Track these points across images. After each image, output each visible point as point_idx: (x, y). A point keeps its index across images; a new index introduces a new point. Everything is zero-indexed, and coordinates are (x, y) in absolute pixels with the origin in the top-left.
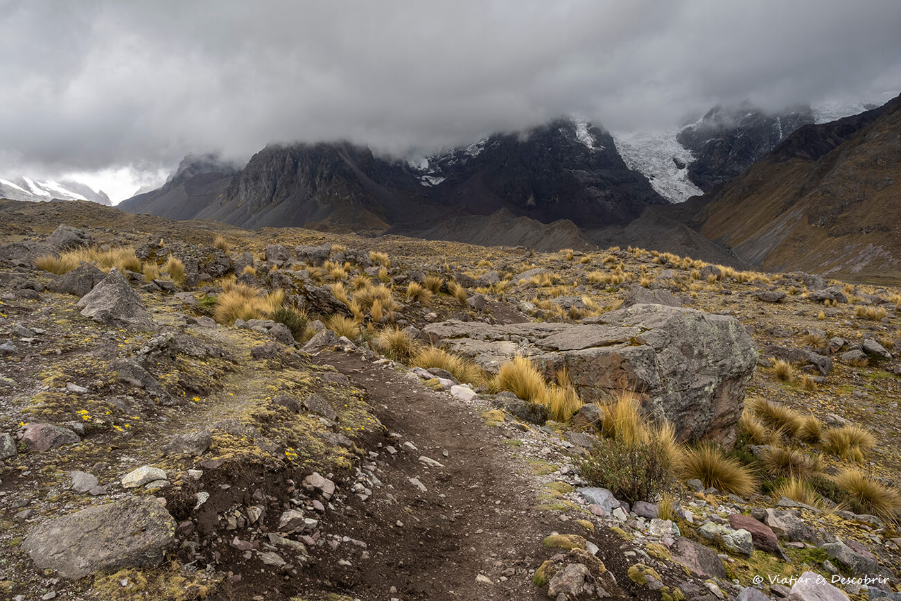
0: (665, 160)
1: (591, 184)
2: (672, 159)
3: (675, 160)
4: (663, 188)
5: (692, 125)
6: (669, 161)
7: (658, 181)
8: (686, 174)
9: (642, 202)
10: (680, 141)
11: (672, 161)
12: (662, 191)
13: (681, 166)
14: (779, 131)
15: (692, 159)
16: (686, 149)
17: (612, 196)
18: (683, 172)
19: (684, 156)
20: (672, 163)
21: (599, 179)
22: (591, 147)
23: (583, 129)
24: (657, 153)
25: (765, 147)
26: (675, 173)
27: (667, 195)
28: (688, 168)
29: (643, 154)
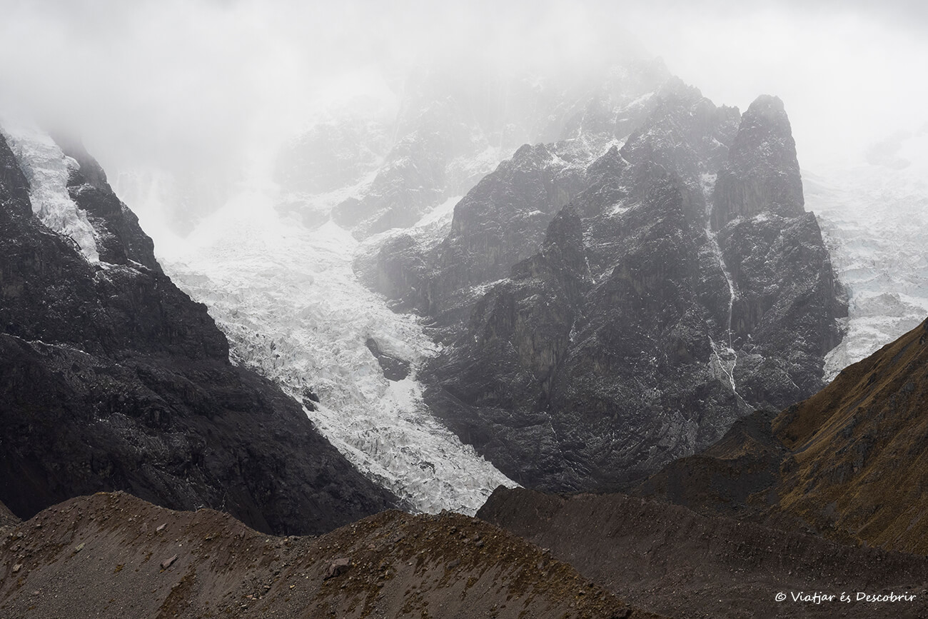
0: (340, 343)
1: (112, 405)
2: (362, 341)
3: (372, 344)
4: (359, 444)
5: (411, 232)
6: (353, 346)
7: (329, 413)
8: (418, 395)
9: (308, 489)
10: (372, 283)
11: (363, 350)
12: (356, 451)
13: (394, 369)
14: (722, 273)
15: (430, 349)
16: (396, 310)
17: (197, 457)
18: (407, 392)
19: (402, 334)
20: (365, 357)
21: (140, 387)
22: (93, 259)
23: (58, 190)
24: (306, 314)
25: (689, 323)
26: (382, 394)
27: (376, 468)
28: (421, 377)
29: (261, 312)
